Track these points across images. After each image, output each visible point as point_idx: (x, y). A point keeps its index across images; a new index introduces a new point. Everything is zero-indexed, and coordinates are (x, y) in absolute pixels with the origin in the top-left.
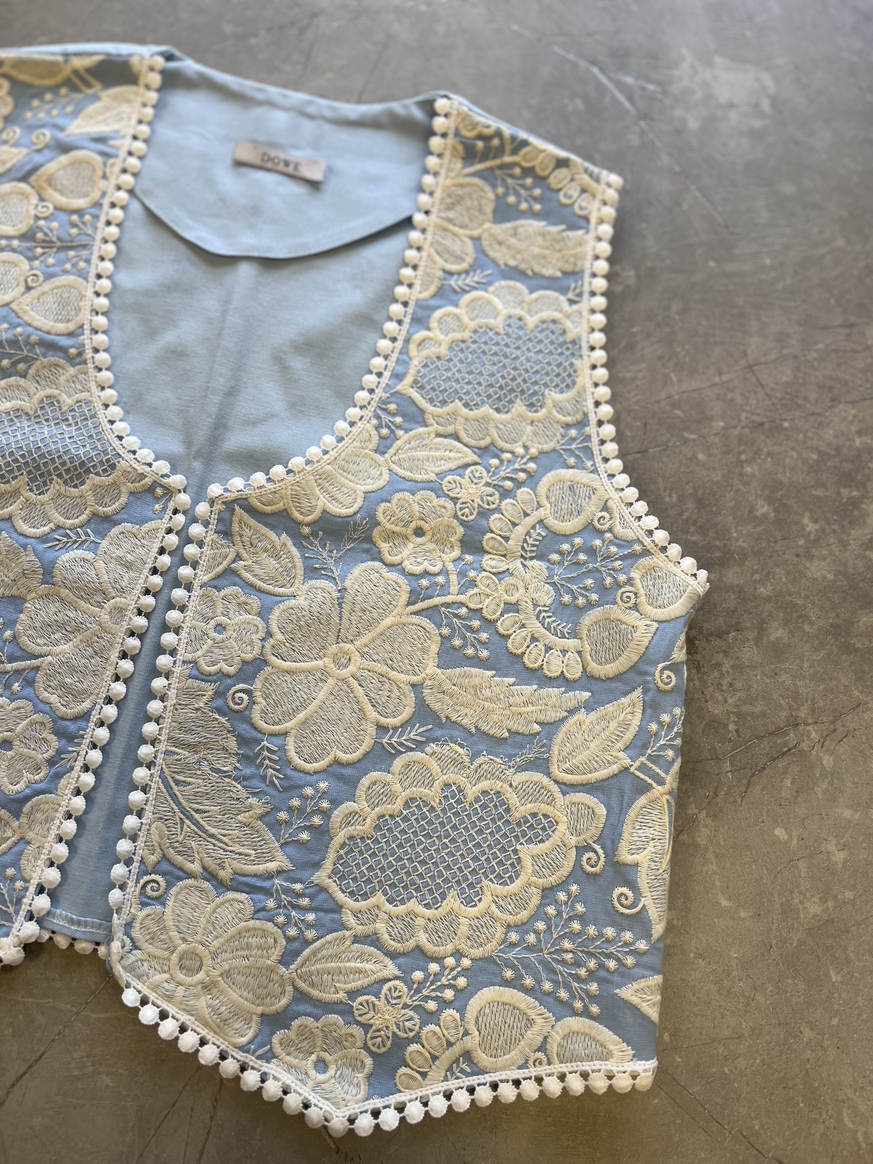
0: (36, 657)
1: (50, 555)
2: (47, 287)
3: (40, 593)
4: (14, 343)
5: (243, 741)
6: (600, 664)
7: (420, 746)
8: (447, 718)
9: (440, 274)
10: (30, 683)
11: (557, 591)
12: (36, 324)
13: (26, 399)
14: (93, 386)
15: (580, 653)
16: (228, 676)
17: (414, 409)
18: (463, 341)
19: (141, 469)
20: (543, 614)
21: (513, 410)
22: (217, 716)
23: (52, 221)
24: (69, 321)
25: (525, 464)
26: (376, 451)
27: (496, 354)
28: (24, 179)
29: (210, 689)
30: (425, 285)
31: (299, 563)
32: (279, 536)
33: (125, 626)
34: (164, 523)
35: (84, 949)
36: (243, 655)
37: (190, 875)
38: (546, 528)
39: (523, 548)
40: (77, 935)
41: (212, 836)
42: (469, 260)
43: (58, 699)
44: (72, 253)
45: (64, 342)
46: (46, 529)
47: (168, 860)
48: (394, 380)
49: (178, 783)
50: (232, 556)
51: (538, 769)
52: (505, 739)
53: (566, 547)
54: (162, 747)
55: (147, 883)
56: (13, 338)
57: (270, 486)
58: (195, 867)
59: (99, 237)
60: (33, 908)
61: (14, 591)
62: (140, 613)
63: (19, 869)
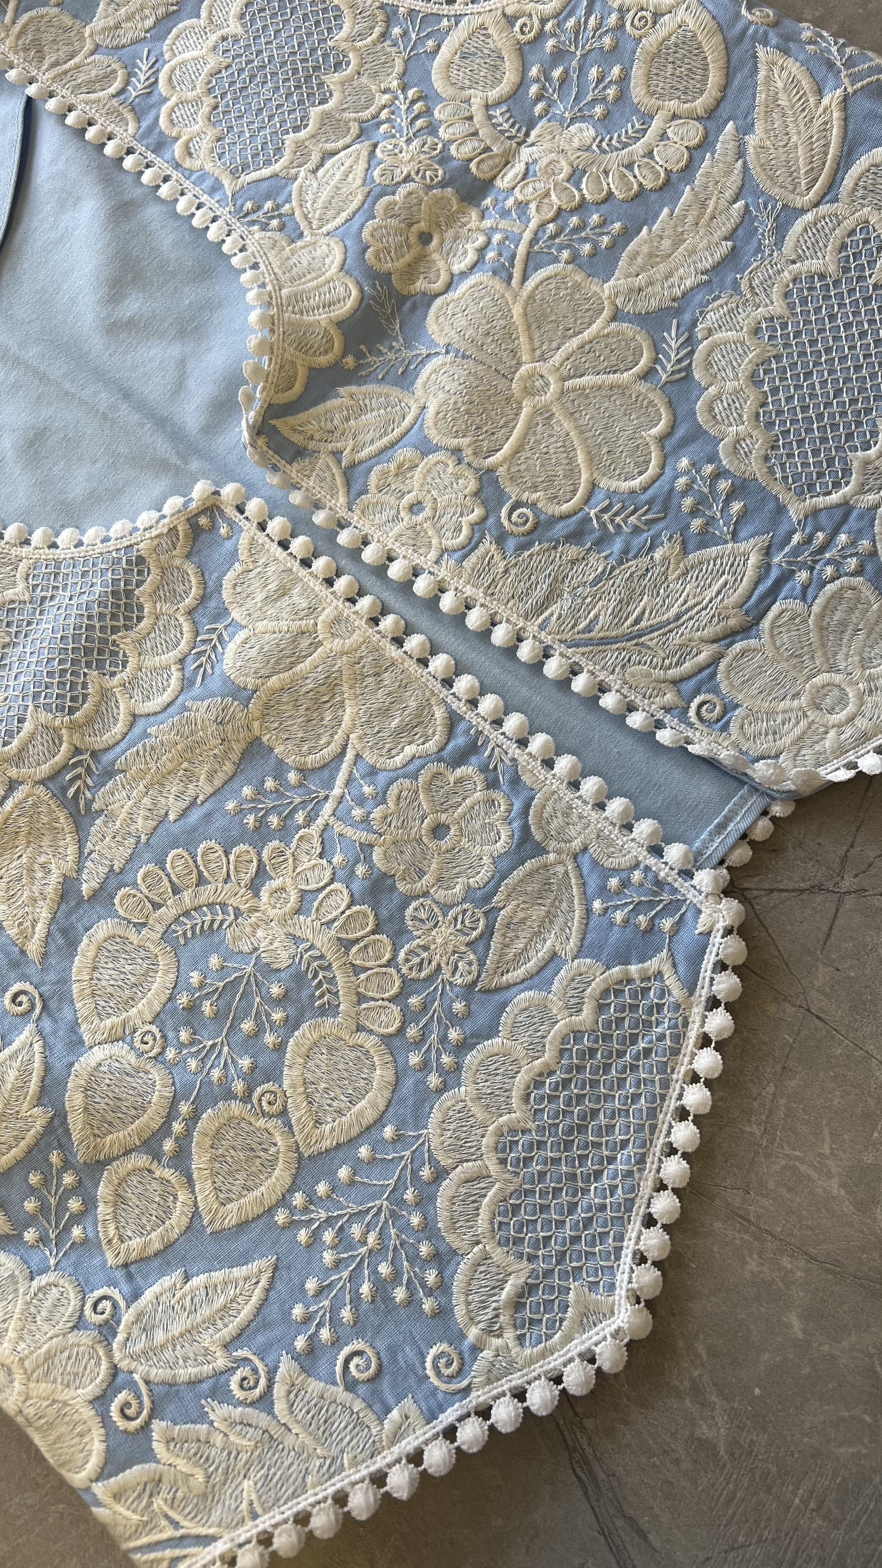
0: (343, 753)
1: (215, 683)
3: (257, 714)
5: (575, 537)
6: (702, 92)
7: (692, 341)
8: (674, 300)
9: (115, 101)
10: (372, 772)
11: (583, 119)
14: (17, 551)
15: (674, 117)
16: (484, 519)
17: (266, 184)
18: (215, 107)
19: (162, 528)
20: (604, 144)
21: (332, 87)
22: (527, 553)
25: (405, 99)
26: (294, 241)
27: (252, 77)
29: (489, 547)
30: (120, 122)
31: (386, 389)
32: (337, 397)
33: (362, 624)
34: (249, 529)
36: (467, 492)
37: (715, 661)
38: (498, 104)
39: (509, 138)
41: (678, 616)
42: (118, 66)
43: (413, 746)
46: (176, 675)
47: (683, 680)
48: (217, 194)
49: (588, 630)
50: (330, 460)
51: (789, 224)
52: (734, 248)
53: (534, 89)
54: (532, 629)
55: (699, 714)
58: (708, 651)
60: (677, 867)
61: (238, 748)
62: (353, 601)
63: (615, 871)
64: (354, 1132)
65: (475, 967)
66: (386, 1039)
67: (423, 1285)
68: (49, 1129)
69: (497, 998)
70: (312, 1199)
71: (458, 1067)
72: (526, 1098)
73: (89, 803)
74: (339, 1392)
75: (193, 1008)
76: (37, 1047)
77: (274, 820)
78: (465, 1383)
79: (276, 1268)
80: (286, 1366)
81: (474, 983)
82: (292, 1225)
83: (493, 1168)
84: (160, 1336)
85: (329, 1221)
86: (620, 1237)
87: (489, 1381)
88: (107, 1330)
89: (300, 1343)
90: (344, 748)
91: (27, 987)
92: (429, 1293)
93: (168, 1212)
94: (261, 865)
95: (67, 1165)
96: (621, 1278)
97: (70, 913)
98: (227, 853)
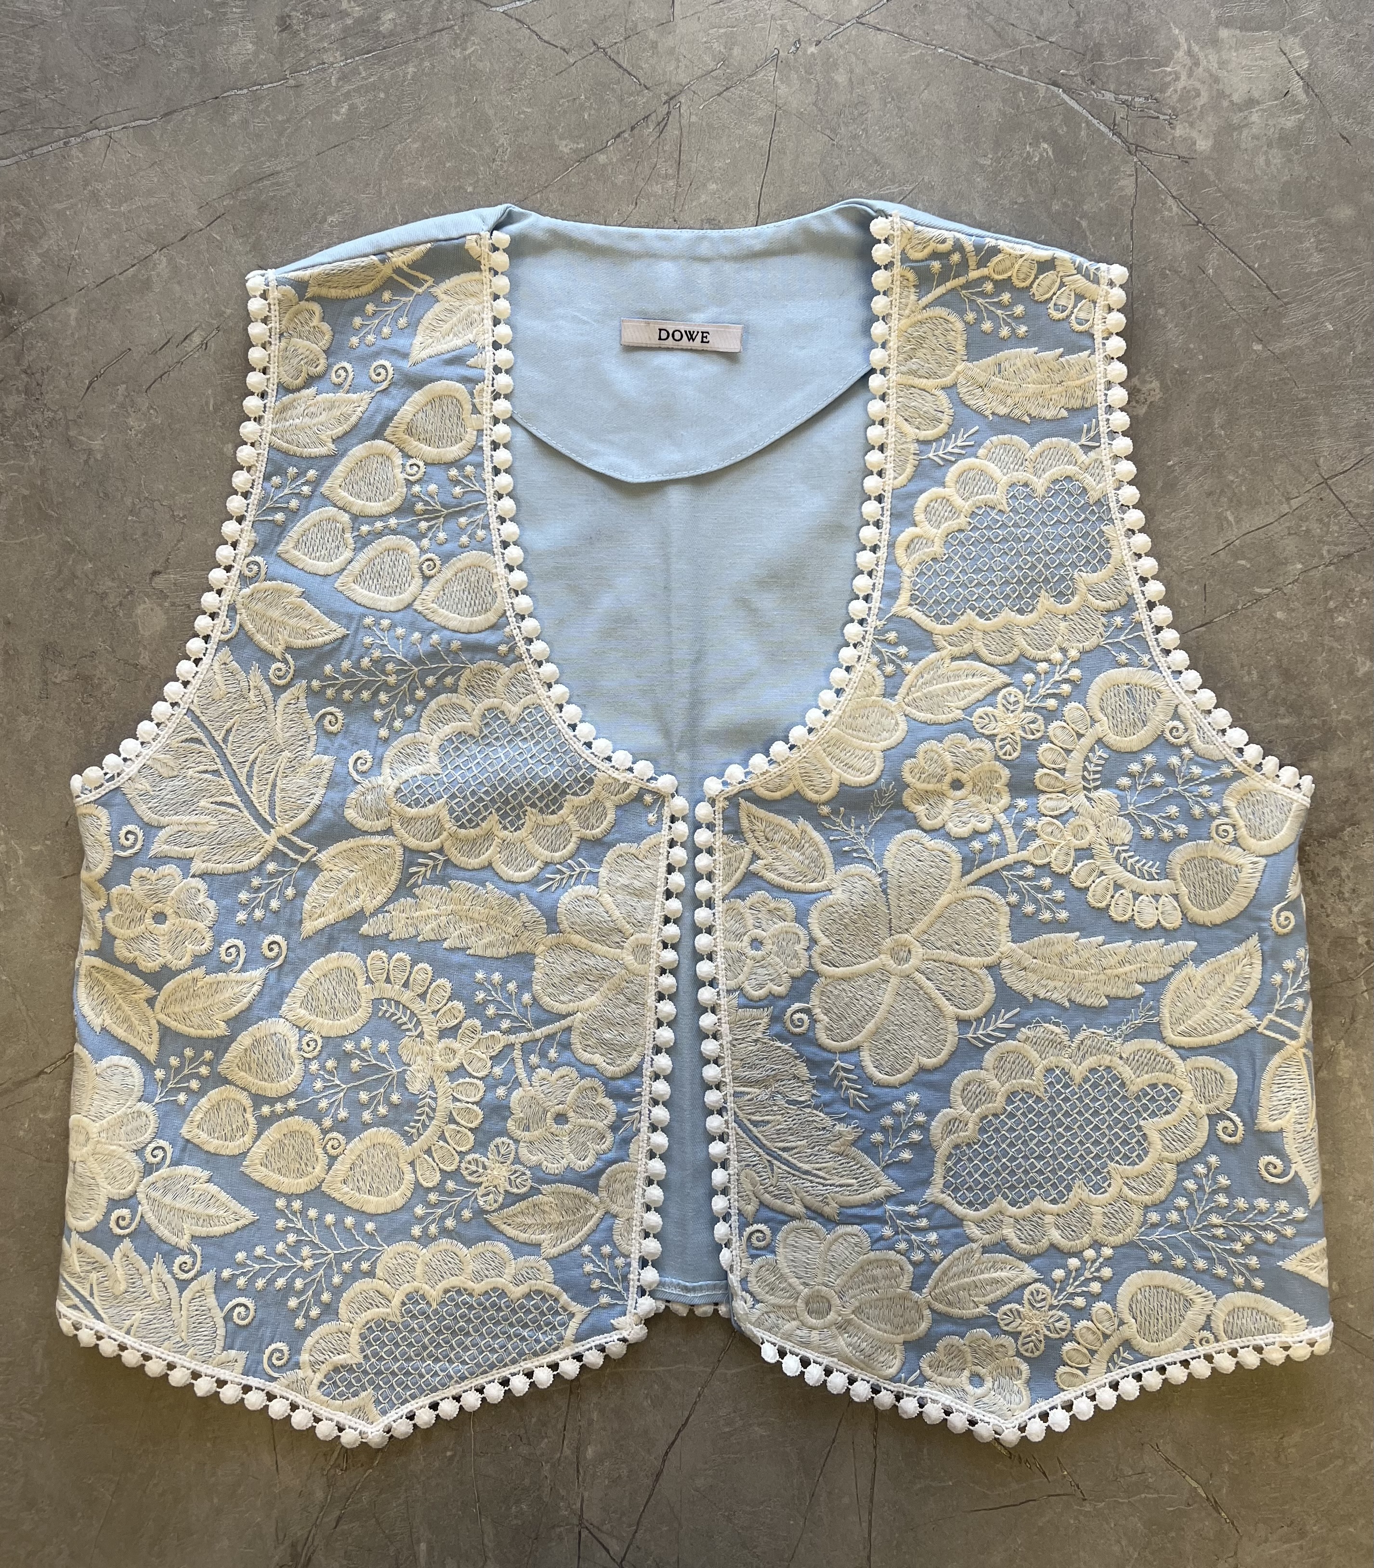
0: (564, 1017)
1: (547, 901)
2: (448, 573)
3: (549, 943)
4: (434, 655)
5: (812, 1065)
6: (1203, 909)
7: (1010, 1033)
8: (1034, 996)
9: (914, 447)
10: (566, 1046)
11: (1134, 823)
12: (452, 624)
13: (464, 717)
14: (537, 684)
15: (1176, 896)
16: (781, 997)
17: (918, 633)
18: (961, 531)
19: (623, 777)
20: (1124, 855)
21: (1039, 606)
22: (778, 1044)
23: (428, 482)
24: (486, 611)
25: (1066, 672)
26: (884, 696)
27: (1005, 540)
28: (378, 434)
29: (764, 1017)
30: (899, 468)
31: (826, 850)
32: (795, 822)
33: (653, 964)
34: (664, 836)
35: (705, 1312)
36: (791, 971)
37: (793, 1217)
38: (1107, 747)
39: (1084, 778)
40: (696, 1301)
41: (807, 1172)
42: (946, 419)
43: (602, 1059)
44: (463, 520)
45: (490, 638)
46: (534, 870)
47: (767, 1207)
48: (887, 601)
49: (755, 1124)
50: (748, 856)
51: (1148, 1035)
52: (1105, 1007)
53: (1135, 767)
54: (729, 1089)
55: (752, 1234)
56: (430, 649)
57: (774, 769)
58: (797, 1208)
59: (490, 492)
60: (642, 1283)
61: (519, 948)
62: (665, 946)
63: (614, 1245)
64: (356, 1206)
65: (496, 1206)
66: (417, 1184)
67: (307, 1311)
68: (219, 1039)
69: (490, 1232)
70: (303, 1212)
71: (434, 1239)
72: (446, 1291)
73: (415, 885)
74: (219, 1316)
75: (349, 1056)
76: (256, 988)
77: (491, 1011)
78: (276, 1375)
79: (252, 1223)
80: (208, 1279)
81: (487, 1212)
82: (281, 1213)
83: (396, 1302)
84: (168, 1200)
85: (299, 1231)
86: (413, 1397)
87: (288, 1386)
88: (149, 1169)
89: (226, 1273)
90: (569, 1015)
91: (284, 944)
92: (307, 1316)
93: (232, 1139)
94: (458, 1026)
95: (209, 1063)
96: (393, 1415)
97: (345, 930)
98: (450, 999)
